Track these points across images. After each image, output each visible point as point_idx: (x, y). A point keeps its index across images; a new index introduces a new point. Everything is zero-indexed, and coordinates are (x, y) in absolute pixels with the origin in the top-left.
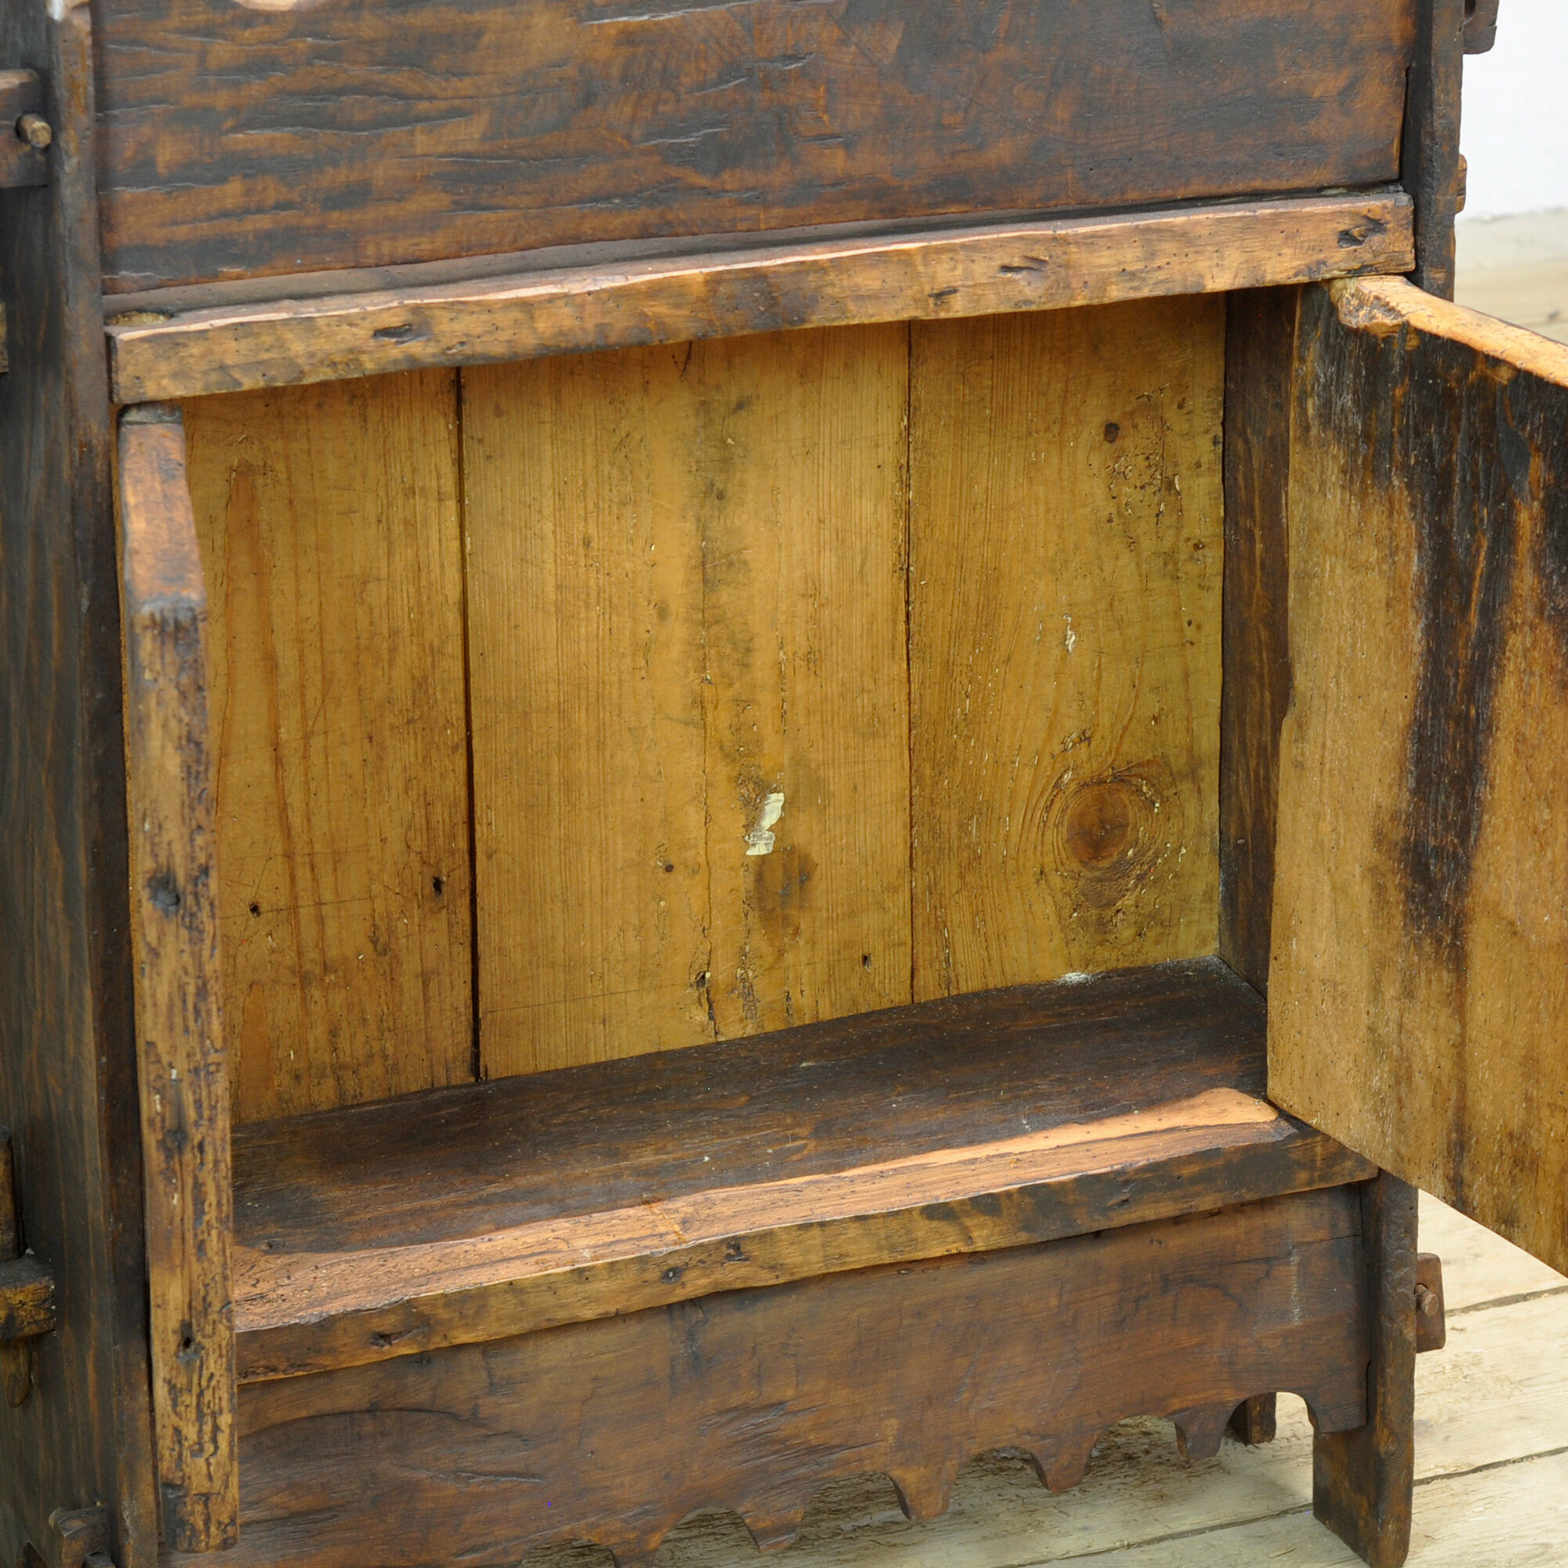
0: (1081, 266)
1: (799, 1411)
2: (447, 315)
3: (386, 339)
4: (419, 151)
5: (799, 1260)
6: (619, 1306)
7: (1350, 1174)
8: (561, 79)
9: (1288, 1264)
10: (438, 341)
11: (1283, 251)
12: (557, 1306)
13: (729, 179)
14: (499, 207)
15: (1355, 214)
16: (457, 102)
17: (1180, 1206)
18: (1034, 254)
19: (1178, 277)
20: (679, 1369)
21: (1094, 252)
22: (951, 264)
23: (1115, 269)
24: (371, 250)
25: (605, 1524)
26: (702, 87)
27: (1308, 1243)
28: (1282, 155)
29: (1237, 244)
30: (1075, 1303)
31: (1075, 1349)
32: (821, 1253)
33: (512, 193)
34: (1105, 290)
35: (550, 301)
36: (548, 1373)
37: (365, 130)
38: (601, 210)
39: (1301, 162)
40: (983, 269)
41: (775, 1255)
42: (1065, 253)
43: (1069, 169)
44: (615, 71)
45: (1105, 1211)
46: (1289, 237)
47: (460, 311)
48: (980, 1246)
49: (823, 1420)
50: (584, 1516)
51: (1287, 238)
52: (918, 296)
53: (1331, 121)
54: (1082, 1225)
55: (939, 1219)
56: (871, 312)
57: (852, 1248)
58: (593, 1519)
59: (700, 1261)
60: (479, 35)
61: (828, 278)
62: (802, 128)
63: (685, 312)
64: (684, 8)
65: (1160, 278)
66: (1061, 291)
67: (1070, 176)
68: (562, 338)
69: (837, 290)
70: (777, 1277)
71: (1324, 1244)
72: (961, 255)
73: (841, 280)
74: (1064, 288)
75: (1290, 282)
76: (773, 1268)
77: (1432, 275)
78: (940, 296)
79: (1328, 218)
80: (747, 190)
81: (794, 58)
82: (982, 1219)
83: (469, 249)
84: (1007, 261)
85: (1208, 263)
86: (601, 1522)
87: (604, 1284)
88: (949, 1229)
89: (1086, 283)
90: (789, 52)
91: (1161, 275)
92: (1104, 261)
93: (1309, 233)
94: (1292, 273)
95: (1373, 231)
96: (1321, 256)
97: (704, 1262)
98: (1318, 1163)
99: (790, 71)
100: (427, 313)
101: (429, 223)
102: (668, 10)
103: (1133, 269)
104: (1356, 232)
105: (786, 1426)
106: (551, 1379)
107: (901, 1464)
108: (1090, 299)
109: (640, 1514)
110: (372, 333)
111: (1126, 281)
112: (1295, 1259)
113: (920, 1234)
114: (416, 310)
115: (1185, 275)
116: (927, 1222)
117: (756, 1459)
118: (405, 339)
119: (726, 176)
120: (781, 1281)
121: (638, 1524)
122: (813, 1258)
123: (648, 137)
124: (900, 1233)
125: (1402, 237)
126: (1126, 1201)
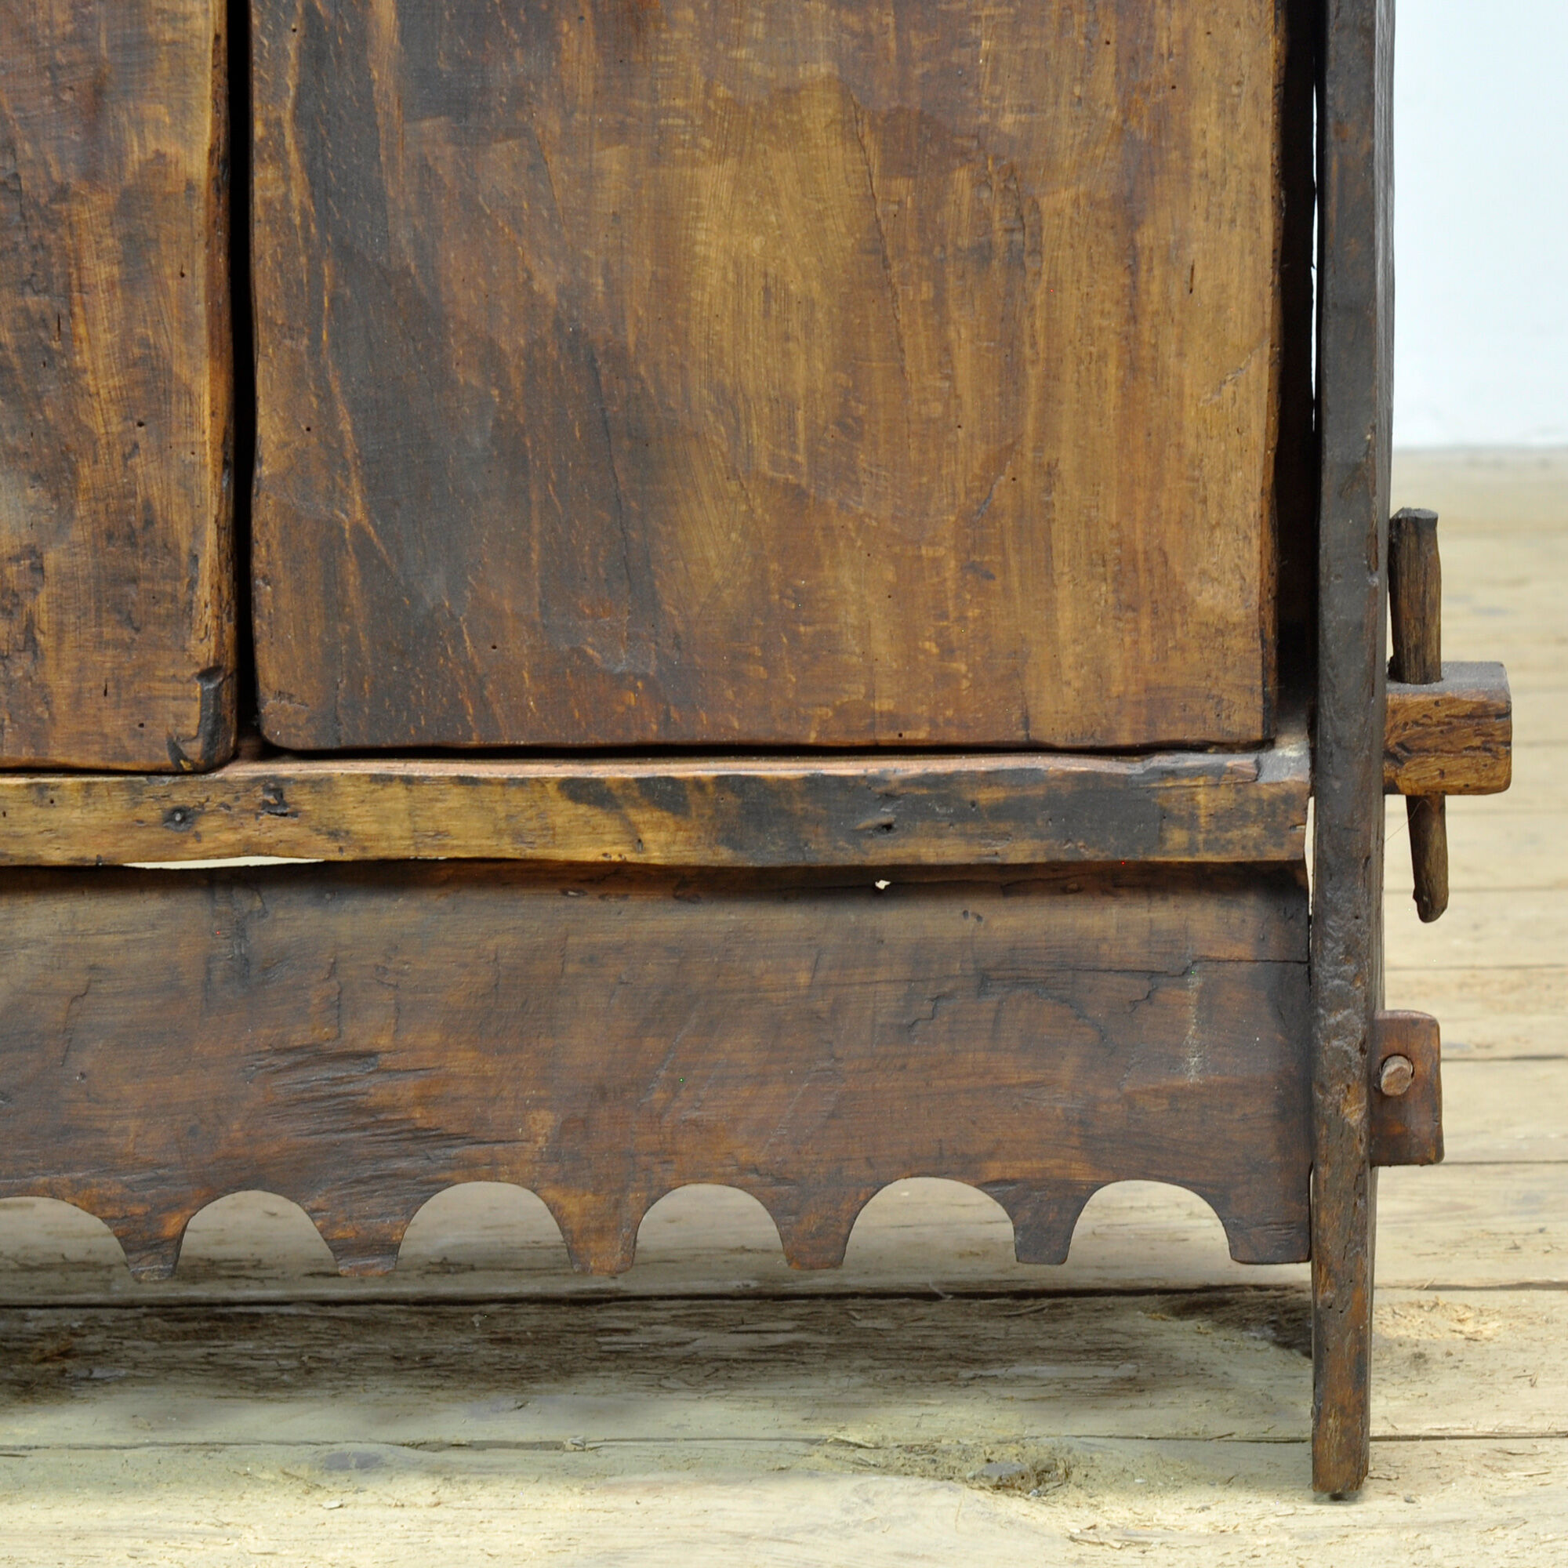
1: (398, 1071)
5: (373, 828)
6: (102, 853)
7: (1256, 847)
9: (1185, 987)
12: (8, 835)
17: (977, 849)
20: (217, 976)
25: (99, 1185)
27: (1219, 961)
30: (837, 985)
31: (832, 1056)
32: (407, 824)
36: (24, 947)
41: (337, 816)
45: (856, 835)
48: (656, 856)
49: (435, 1092)
50: (68, 1167)
54: (819, 851)
55: (589, 803)
57: (454, 826)
58: (80, 1175)
59: (222, 805)
70: (341, 849)
71: (1244, 967)
76: (334, 835)
82: (657, 814)
86: (94, 1181)
87: (77, 813)
88: (607, 822)
97: (229, 808)
98: (1202, 820)
105: (374, 1089)
106: (30, 957)
107: (556, 1182)
109: (151, 1180)
112: (1195, 981)
113: (559, 821)
116: (570, 804)
117: (337, 1131)
120: (347, 856)
121: (148, 1193)
122: (395, 830)
124: (528, 814)
126: (888, 827)
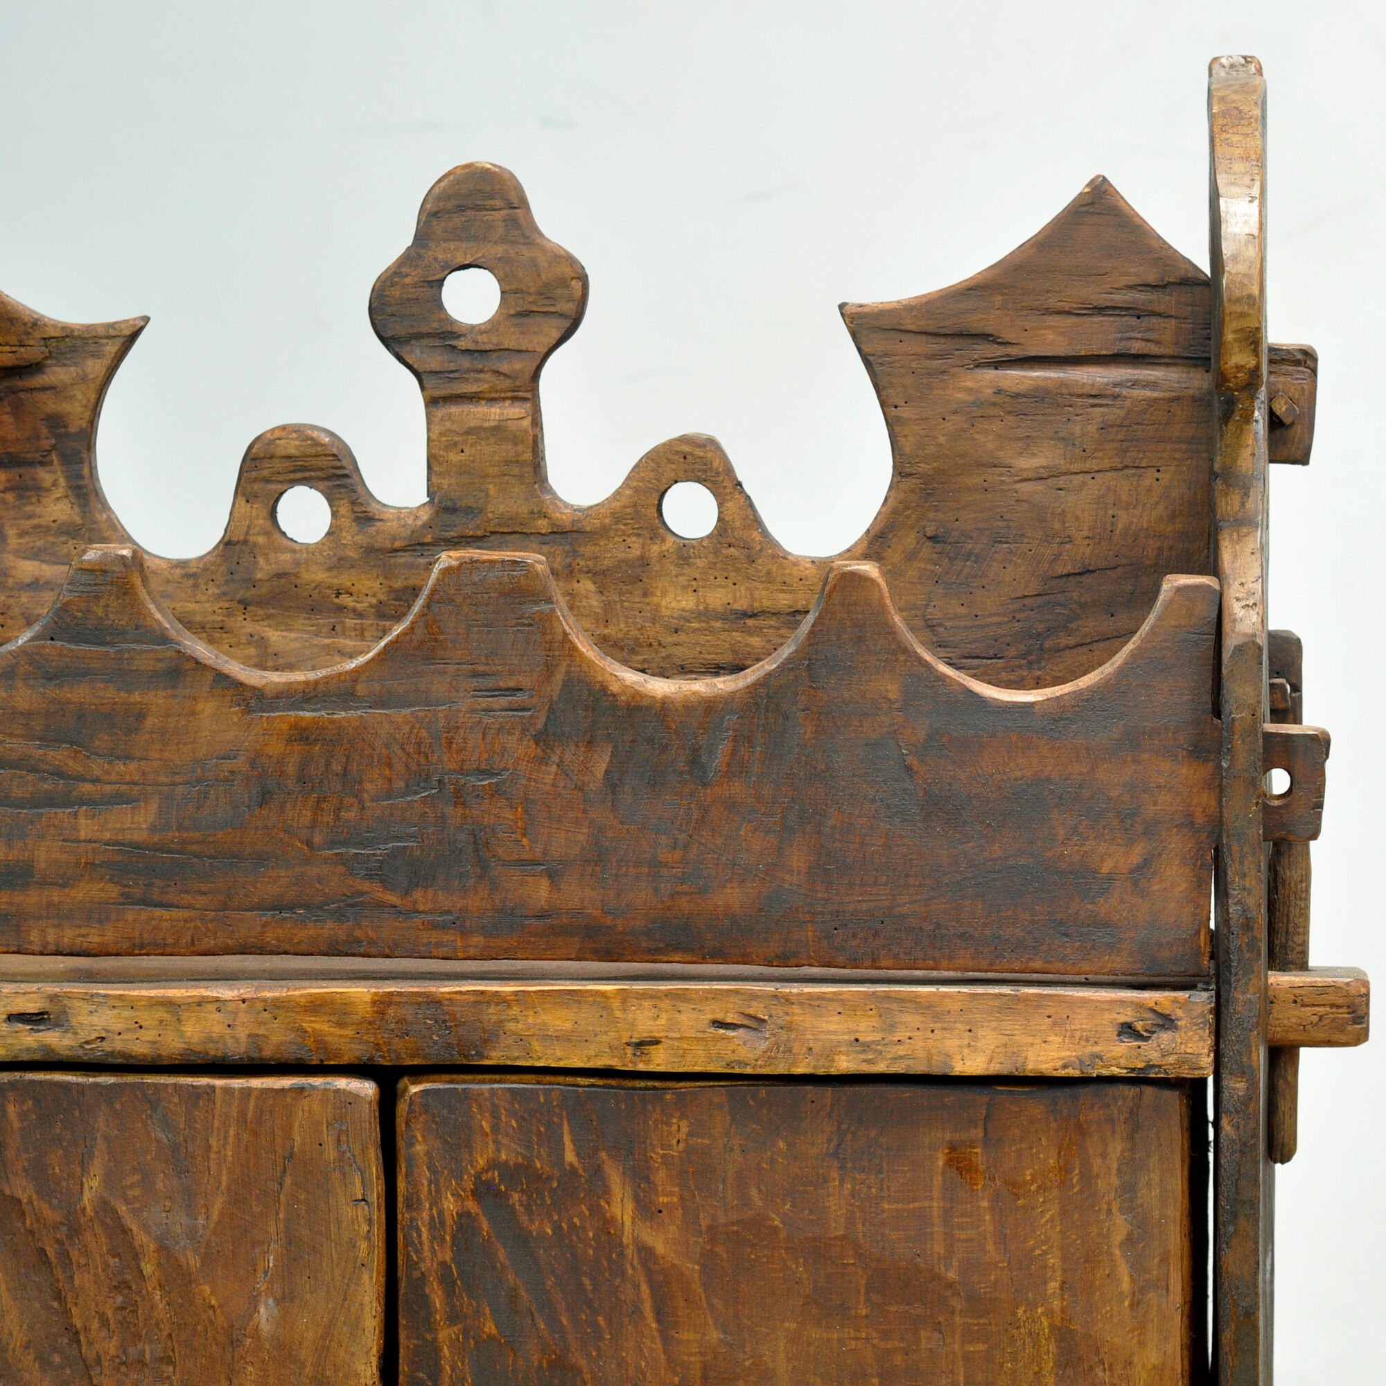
0: (806, 1029)
2: (87, 1007)
3: (20, 1025)
4: (83, 835)
8: (232, 772)
10: (75, 1033)
11: (1049, 1039)
13: (422, 898)
14: (172, 905)
15: (1139, 1006)
16: (124, 788)
18: (752, 1011)
19: (921, 1054)
21: (820, 1016)
22: (654, 1012)
23: (846, 1037)
24: (34, 937)
26: (389, 794)
28: (1067, 935)
29: (994, 1024)
33: (186, 892)
34: (833, 1060)
35: (199, 1004)
37: (24, 808)
38: (284, 919)
39: (1089, 945)
40: (690, 1020)
42: (787, 1014)
43: (809, 927)
44: (291, 769)
46: (1058, 1024)
47: (100, 1004)
51: (1055, 1024)
52: (615, 1043)
53: (1122, 901)
56: (559, 1054)
60: (141, 716)
61: (511, 1012)
62: (500, 851)
63: (349, 1032)
64: (364, 708)
65: (900, 1053)
66: (780, 1055)
67: (810, 934)
68: (211, 1045)
69: (520, 1026)
72: (665, 1004)
73: (527, 1016)
74: (784, 1052)
75: (1055, 1074)
77: (1232, 1085)
78: (641, 1045)
79: (1106, 1006)
80: (443, 913)
81: (489, 773)
83: (142, 947)
84: (719, 1016)
85: (958, 1042)
89: (811, 1049)
90: (483, 766)
91: (901, 1050)
92: (832, 1027)
93: (1081, 1021)
94: (1060, 1063)
95: (1163, 1027)
96: (1096, 1049)
99: (484, 786)
100: (65, 1002)
101: (95, 913)
102: (346, 709)
103: (869, 1039)
104: (1139, 1026)
108: (814, 1067)
110: (5, 1017)
111: (858, 1052)
114: (53, 998)
115: (929, 1052)
118: (41, 1028)
119: (418, 895)
123: (332, 844)
125: (1197, 1037)
